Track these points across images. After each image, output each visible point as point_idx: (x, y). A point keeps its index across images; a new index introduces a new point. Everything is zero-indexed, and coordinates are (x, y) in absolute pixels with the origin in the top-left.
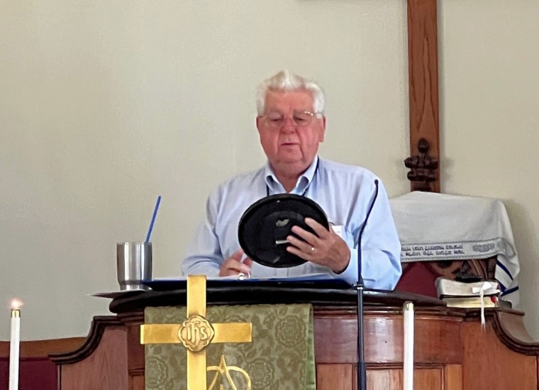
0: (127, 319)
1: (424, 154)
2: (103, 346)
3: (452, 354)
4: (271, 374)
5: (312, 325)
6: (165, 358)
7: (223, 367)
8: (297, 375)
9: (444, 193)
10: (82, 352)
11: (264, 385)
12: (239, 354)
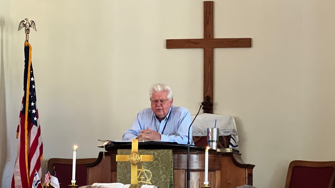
0: (111, 153)
1: (208, 101)
2: (103, 161)
3: (218, 167)
4: (158, 172)
5: (173, 157)
6: (124, 166)
7: (143, 170)
8: (167, 173)
9: (214, 114)
10: (96, 163)
11: (156, 176)
12: (148, 165)
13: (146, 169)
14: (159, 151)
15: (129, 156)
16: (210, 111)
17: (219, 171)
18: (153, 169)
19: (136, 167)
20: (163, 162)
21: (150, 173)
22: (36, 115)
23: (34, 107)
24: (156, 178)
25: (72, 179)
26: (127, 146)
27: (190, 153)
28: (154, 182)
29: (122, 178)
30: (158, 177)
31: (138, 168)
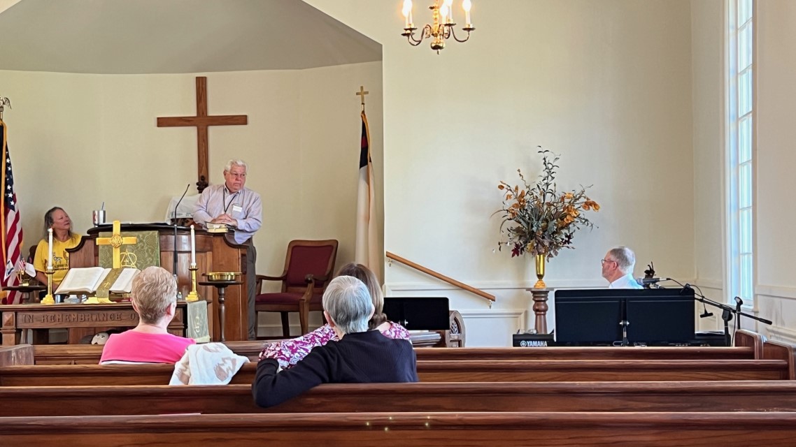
1: (203, 181)
2: (85, 246)
3: (209, 248)
4: (144, 255)
5: (159, 238)
6: (106, 250)
7: (127, 253)
8: (153, 255)
11: (142, 258)
12: (133, 248)
13: (130, 252)
14: (144, 233)
15: (110, 238)
17: (211, 253)
18: (138, 252)
19: (119, 250)
20: (149, 244)
21: (135, 257)
22: (14, 199)
23: (11, 191)
24: (140, 261)
26: (109, 228)
27: (177, 234)
28: (139, 265)
29: (104, 262)
31: (121, 252)
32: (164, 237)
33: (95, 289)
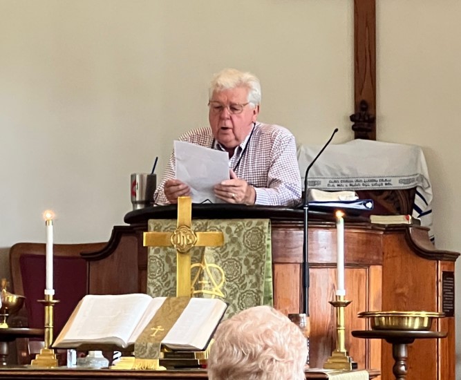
0: (138, 228)
1: (364, 112)
2: (120, 248)
3: (375, 258)
4: (239, 270)
5: (270, 235)
6: (163, 257)
7: (204, 264)
8: (258, 271)
9: (379, 140)
10: (105, 251)
11: (234, 277)
12: (216, 254)
13: (211, 263)
14: (240, 222)
15: (171, 233)
16: (369, 134)
17: (379, 268)
18: (227, 262)
19: (187, 259)
20: (249, 247)
21: (220, 272)
24: (232, 283)
25: (45, 288)
27: (308, 227)
28: (228, 291)
29: (159, 284)
30: (237, 280)
31: (193, 261)
32: (281, 231)
33: (133, 341)
